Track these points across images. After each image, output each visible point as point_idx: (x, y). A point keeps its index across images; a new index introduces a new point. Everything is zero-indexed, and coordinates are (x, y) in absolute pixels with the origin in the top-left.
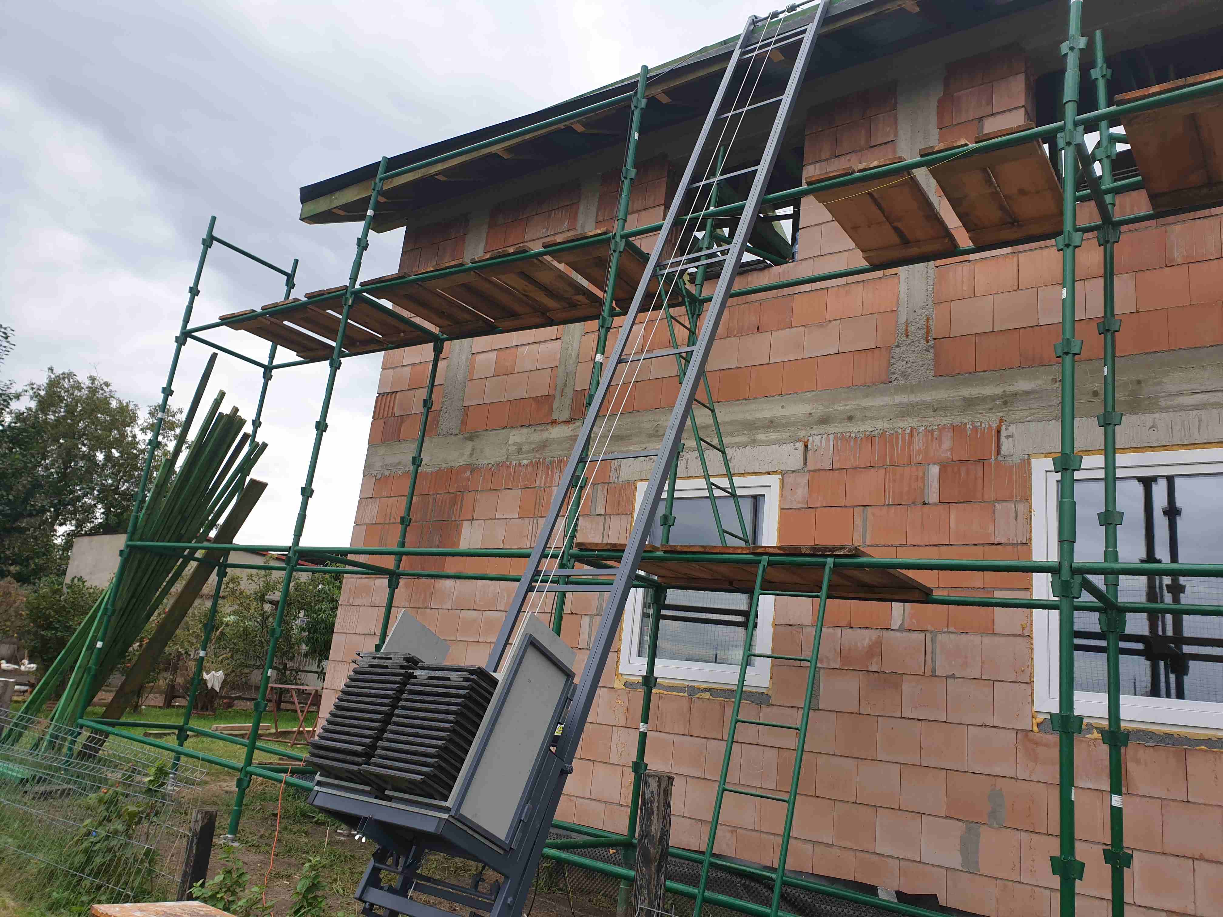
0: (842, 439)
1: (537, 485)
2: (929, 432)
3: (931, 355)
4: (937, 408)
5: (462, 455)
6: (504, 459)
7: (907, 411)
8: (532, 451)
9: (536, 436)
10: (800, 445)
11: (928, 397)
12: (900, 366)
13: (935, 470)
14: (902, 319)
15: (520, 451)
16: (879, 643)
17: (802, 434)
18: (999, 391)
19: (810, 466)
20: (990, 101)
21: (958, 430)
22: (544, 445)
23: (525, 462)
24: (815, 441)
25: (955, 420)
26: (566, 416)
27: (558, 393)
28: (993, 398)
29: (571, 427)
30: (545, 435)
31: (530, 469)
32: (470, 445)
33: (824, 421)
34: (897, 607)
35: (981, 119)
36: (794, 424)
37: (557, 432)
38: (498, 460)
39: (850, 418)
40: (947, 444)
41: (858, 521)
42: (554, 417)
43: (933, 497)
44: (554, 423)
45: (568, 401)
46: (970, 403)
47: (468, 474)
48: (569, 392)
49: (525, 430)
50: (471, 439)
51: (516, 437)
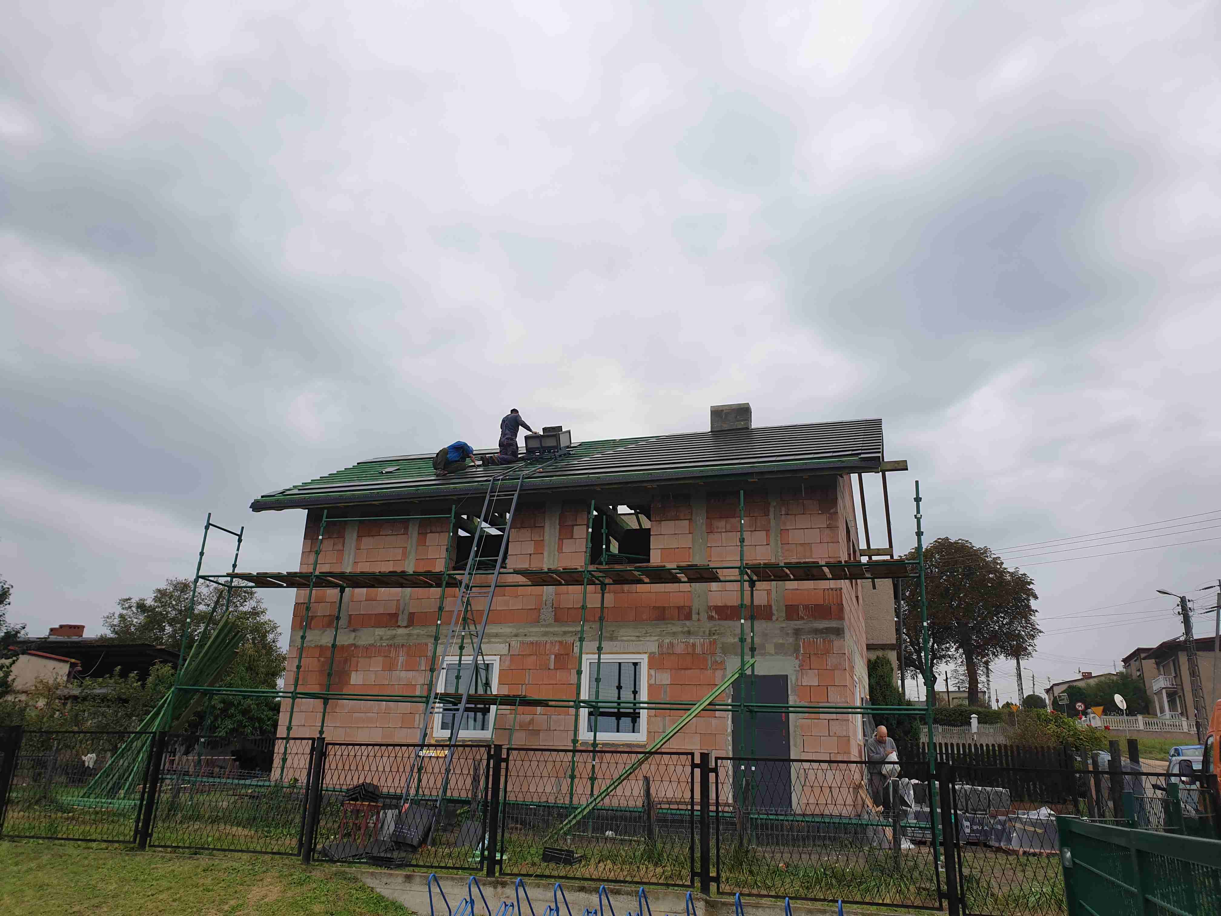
0: (522, 643)
1: (391, 655)
2: (552, 643)
3: (553, 613)
4: (554, 634)
5: (349, 638)
6: (373, 642)
7: (546, 634)
8: (387, 639)
9: (390, 632)
10: (507, 644)
11: (551, 630)
12: (542, 617)
13: (553, 657)
14: (544, 599)
15: (381, 639)
16: (532, 720)
17: (508, 640)
18: (574, 630)
19: (511, 653)
20: (576, 520)
21: (561, 643)
22: (394, 637)
23: (384, 644)
24: (513, 643)
25: (560, 639)
26: (405, 624)
27: (400, 613)
28: (572, 632)
29: (408, 629)
30: (394, 632)
31: (387, 648)
32: (353, 635)
33: (516, 635)
34: (539, 708)
35: (573, 526)
36: (505, 636)
37: (400, 631)
38: (370, 642)
39: (525, 635)
40: (557, 648)
41: (527, 675)
42: (399, 624)
43: (552, 667)
44: (399, 626)
45: (406, 617)
46: (565, 633)
47: (353, 648)
48: (406, 613)
49: (383, 629)
50: (354, 631)
51: (379, 632)
